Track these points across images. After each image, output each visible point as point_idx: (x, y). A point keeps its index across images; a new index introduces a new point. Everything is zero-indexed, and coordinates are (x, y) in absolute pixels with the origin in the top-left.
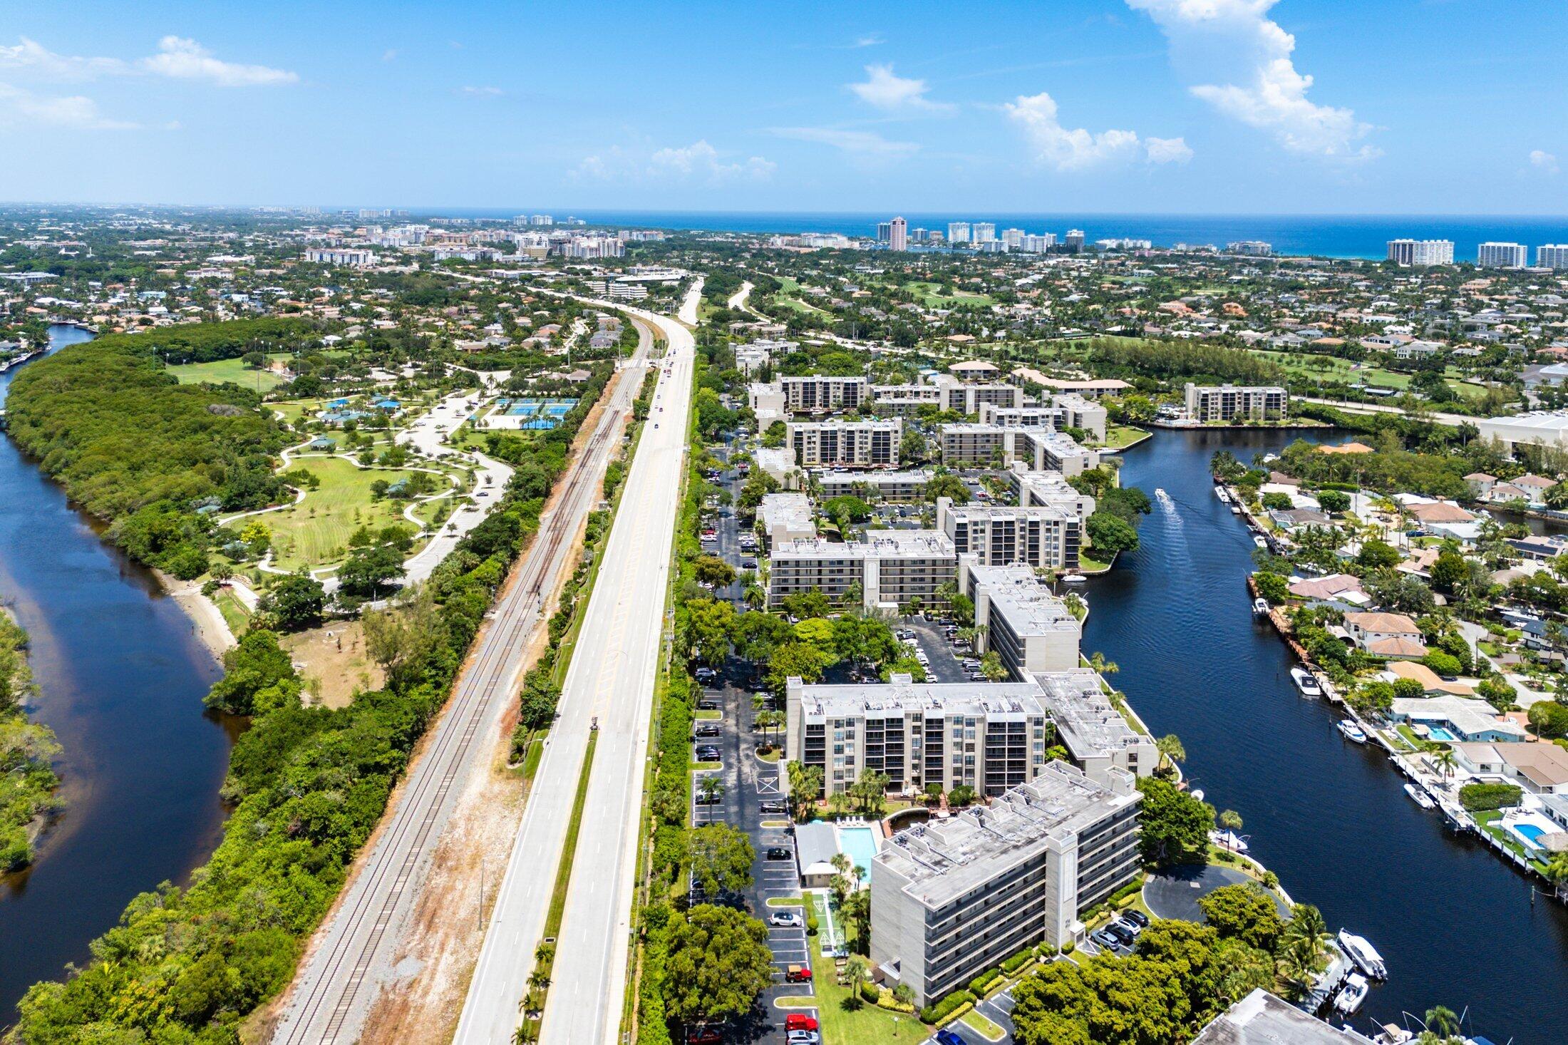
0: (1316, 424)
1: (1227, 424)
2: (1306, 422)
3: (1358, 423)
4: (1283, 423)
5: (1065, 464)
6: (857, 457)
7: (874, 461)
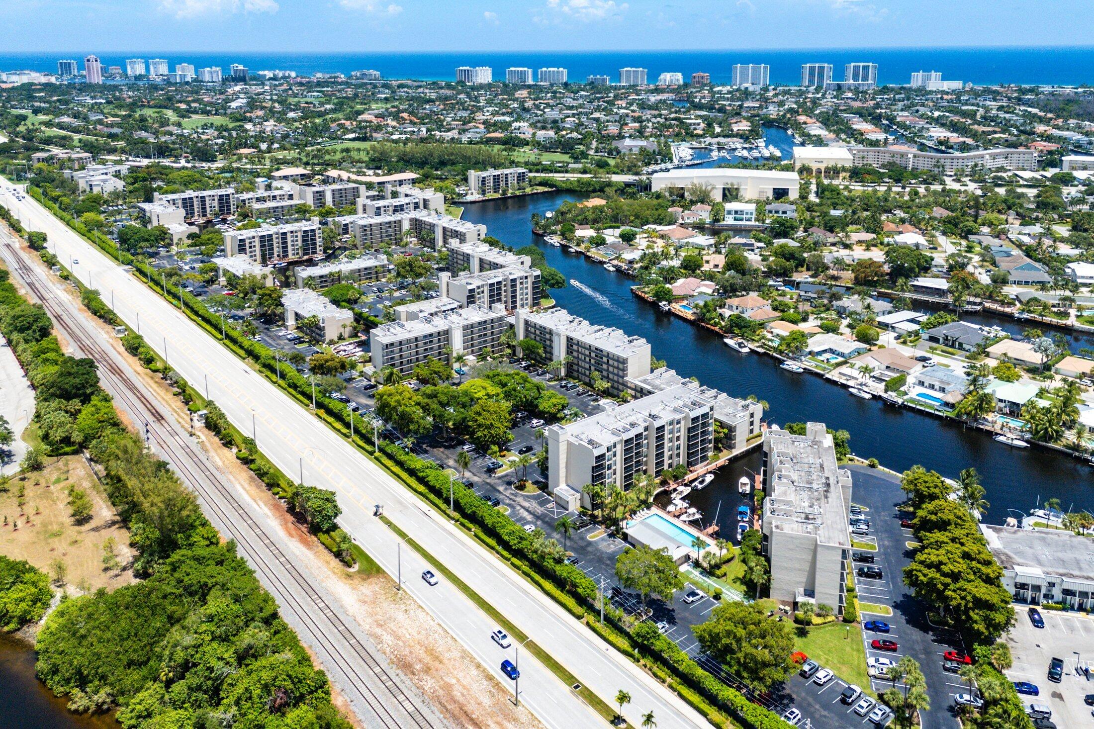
0: (546, 189)
1: (498, 196)
2: (541, 189)
3: (569, 186)
4: (528, 190)
5: (468, 236)
6: (290, 252)
7: (305, 254)
